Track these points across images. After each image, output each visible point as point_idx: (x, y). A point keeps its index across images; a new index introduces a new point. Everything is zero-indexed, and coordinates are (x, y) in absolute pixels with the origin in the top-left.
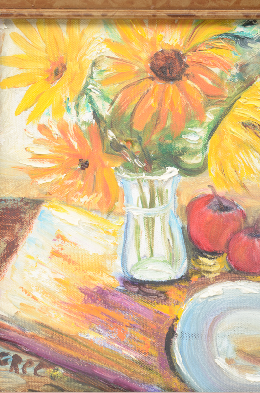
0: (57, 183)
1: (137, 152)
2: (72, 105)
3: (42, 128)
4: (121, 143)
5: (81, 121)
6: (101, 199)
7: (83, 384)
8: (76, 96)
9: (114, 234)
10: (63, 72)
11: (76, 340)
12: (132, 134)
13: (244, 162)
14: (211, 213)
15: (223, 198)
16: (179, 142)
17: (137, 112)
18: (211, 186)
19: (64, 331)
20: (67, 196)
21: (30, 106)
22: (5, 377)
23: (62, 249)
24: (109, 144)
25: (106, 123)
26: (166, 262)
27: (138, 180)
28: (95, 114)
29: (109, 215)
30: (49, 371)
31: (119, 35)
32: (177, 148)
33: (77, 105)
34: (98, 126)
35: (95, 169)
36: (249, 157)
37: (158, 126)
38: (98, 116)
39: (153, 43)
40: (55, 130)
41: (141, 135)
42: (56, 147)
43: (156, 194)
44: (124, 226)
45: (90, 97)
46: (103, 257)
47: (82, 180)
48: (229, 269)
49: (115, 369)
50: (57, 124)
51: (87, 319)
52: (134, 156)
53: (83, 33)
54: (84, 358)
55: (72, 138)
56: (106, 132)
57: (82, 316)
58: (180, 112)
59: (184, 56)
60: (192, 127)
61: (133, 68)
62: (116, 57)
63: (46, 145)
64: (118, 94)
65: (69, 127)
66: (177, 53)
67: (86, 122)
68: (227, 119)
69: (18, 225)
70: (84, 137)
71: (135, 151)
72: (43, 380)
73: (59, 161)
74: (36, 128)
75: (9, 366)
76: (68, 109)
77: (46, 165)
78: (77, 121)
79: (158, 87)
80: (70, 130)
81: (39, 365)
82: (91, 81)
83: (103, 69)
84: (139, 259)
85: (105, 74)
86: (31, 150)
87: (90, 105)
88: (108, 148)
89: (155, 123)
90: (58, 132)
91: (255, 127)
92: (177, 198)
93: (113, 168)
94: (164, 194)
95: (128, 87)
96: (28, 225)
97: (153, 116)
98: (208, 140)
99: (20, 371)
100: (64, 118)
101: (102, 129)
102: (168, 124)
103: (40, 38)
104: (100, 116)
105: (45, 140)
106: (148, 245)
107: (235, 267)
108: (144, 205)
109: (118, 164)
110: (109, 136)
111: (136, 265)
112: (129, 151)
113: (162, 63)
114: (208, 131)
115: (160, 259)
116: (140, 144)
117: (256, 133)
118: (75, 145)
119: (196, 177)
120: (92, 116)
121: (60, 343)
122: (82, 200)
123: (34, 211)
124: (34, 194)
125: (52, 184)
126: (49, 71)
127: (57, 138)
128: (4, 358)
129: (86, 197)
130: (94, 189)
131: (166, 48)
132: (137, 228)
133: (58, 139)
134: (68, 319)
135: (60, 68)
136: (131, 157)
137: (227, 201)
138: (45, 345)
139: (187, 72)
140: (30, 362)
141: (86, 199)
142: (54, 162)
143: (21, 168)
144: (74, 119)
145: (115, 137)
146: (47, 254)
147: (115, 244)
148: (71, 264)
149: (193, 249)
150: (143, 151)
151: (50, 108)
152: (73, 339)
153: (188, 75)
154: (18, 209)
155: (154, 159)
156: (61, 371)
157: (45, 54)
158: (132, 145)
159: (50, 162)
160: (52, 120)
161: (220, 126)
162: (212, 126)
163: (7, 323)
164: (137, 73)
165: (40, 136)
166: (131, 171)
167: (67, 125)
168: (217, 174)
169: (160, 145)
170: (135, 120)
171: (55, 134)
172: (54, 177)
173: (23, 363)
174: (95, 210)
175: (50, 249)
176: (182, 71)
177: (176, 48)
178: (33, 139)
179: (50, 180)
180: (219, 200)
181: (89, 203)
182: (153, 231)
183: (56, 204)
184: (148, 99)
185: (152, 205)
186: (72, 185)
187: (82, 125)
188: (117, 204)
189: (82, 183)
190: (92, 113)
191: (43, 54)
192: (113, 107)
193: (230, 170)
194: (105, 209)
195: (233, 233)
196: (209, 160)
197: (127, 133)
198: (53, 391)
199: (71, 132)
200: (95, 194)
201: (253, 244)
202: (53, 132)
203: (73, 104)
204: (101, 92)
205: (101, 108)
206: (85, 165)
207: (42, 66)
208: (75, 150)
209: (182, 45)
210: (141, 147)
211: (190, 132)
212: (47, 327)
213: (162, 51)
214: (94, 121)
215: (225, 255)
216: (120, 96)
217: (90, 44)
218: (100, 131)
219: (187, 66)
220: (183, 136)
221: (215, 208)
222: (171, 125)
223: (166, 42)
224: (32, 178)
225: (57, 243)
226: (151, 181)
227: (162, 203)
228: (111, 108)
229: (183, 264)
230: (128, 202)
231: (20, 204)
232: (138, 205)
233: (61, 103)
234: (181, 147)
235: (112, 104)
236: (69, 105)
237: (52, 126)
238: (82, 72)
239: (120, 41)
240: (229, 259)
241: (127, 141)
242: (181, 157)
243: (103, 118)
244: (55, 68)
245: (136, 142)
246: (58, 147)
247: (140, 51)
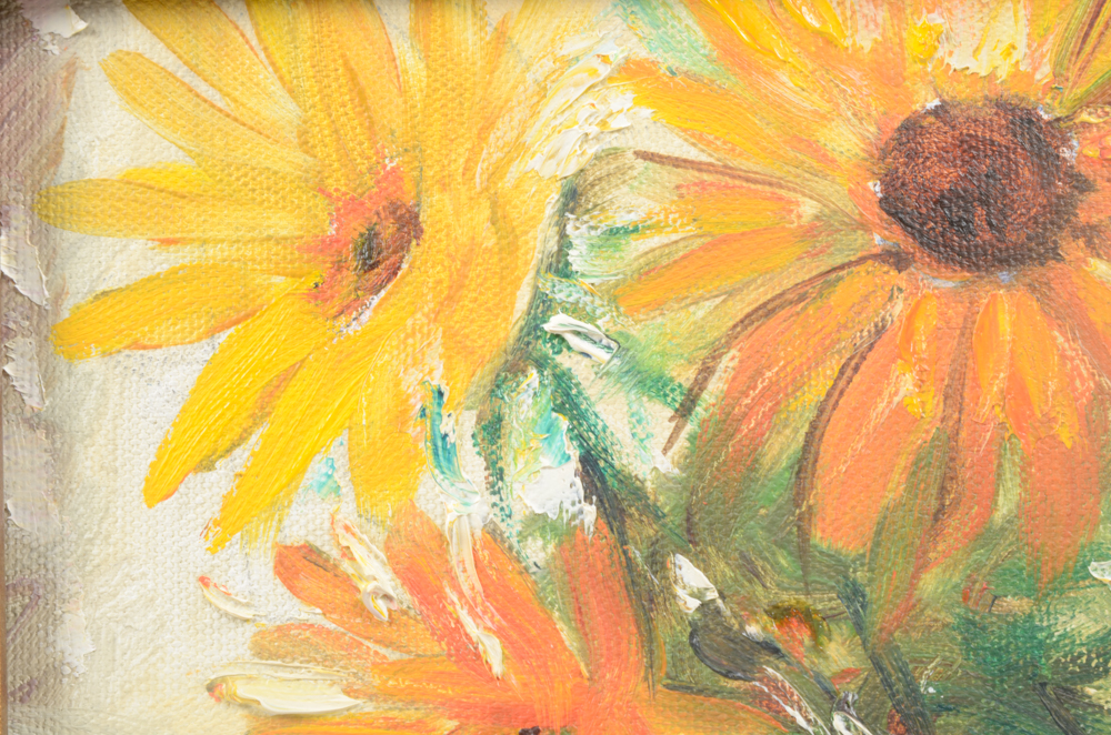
1: (846, 674)
2: (461, 425)
3: (300, 565)
4: (753, 629)
5: (517, 517)
8: (484, 375)
10: (401, 247)
12: (806, 573)
16: (1073, 604)
17: (826, 450)
21: (225, 443)
24: (685, 639)
25: (657, 516)
28: (593, 468)
31: (700, 35)
32: (1063, 636)
33: (492, 429)
34: (612, 537)
37: (953, 524)
38: (611, 481)
39: (887, 71)
40: (375, 574)
41: (861, 576)
42: (381, 666)
45: (563, 381)
50: (382, 538)
52: (831, 695)
53: (502, 37)
55: (472, 612)
56: (664, 567)
58: (1066, 435)
59: (1059, 130)
61: (787, 206)
62: (692, 154)
63: (328, 661)
64: (716, 356)
65: (453, 550)
66: (1022, 120)
67: (544, 516)
70: (542, 601)
71: (835, 668)
74: (264, 566)
76: (443, 450)
78: (495, 516)
79: (931, 307)
80: (458, 571)
82: (562, 292)
83: (622, 219)
85: (637, 247)
86: (243, 690)
87: (563, 423)
88: (677, 662)
89: (934, 504)
90: (387, 581)
95: (766, 311)
97: (918, 466)
100: (421, 505)
101: (638, 555)
102: (1006, 505)
103: (266, 76)
104: (625, 479)
105: (320, 631)
110: (679, 591)
112: (798, 672)
113: (944, 176)
116: (859, 627)
118: (494, 652)
120: (578, 481)
126: (325, 245)
127: (386, 616)
131: (961, 92)
133: (391, 622)
135: (388, 230)
136: (811, 701)
139: (1082, 217)
144: (480, 507)
145: (712, 595)
150: (878, 667)
151: (338, 451)
153: (1090, 234)
155: (942, 708)
157: (300, 158)
158: (815, 634)
160: (352, 520)
164: (809, 232)
165: (292, 609)
167: (440, 537)
169: (972, 629)
170: (823, 492)
171: (377, 593)
176: (1058, 213)
177: (1011, 92)
178: (250, 629)
184: (884, 373)
187: (522, 537)
190: (574, 464)
191: (287, 159)
192: (690, 427)
197: (781, 571)
199: (462, 578)
202: (362, 586)
203: (469, 421)
204: (620, 345)
205: (628, 439)
207: (284, 224)
208: (492, 679)
209: (1044, 73)
210: (864, 643)
213: (935, 112)
214: (590, 512)
216: (728, 362)
217: (542, 92)
218: (630, 564)
219: (1082, 185)
220: (1095, 569)
222: (1023, 511)
223: (956, 63)
228: (684, 434)
233: (401, 419)
234: (1085, 633)
235: (684, 411)
236: (445, 426)
237: (358, 551)
238: (510, 244)
239: (706, 70)
241: (781, 614)
242: (1091, 691)
243: (638, 493)
244: (357, 227)
245: (832, 617)
246: (398, 669)
247: (824, 118)
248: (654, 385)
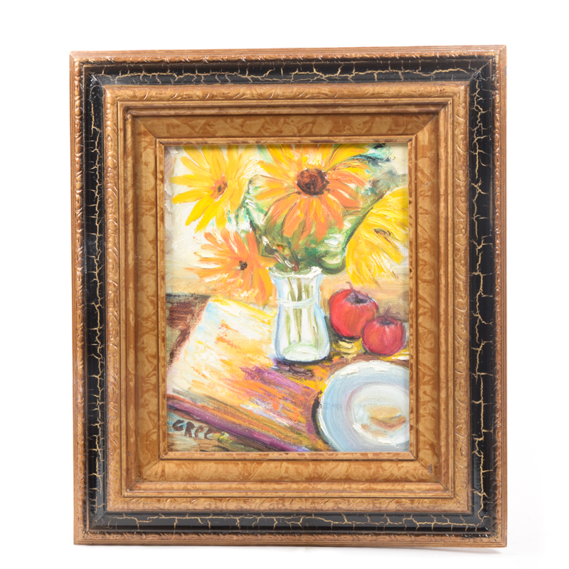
0: (221, 281)
2: (232, 216)
3: (208, 236)
4: (274, 248)
5: (240, 230)
6: (257, 294)
7: (245, 445)
8: (236, 208)
9: (269, 323)
10: (224, 188)
11: (238, 410)
12: (282, 240)
13: (376, 262)
14: (349, 304)
15: (359, 292)
16: (322, 246)
17: (286, 222)
18: (349, 283)
19: (228, 403)
20: (229, 292)
21: (197, 217)
22: (181, 440)
23: (226, 336)
24: (264, 249)
25: (260, 230)
26: (311, 345)
27: (288, 278)
28: (252, 223)
29: (264, 307)
30: (217, 435)
31: (271, 157)
32: (320, 251)
33: (237, 216)
34: (254, 233)
35: (252, 269)
36: (380, 258)
37: (305, 234)
38: (254, 225)
39: (299, 164)
40: (219, 238)
41: (290, 240)
42: (220, 251)
43: (303, 290)
44: (277, 317)
45: (248, 210)
46: (260, 342)
47: (242, 278)
48: (364, 351)
49: (271, 434)
50: (220, 232)
51: (247, 393)
52: (285, 258)
53: (241, 156)
54: (246, 424)
55: (233, 243)
56: (261, 238)
57: (243, 391)
58: (323, 221)
59: (325, 174)
60: (332, 233)
61: (283, 184)
62: (269, 176)
63: (212, 250)
64: (271, 207)
65: (231, 234)
66: (319, 172)
67: (244, 230)
68: (361, 226)
69: (189, 316)
70: (243, 242)
71: (286, 254)
72: (212, 442)
73: (222, 263)
74: (203, 235)
75: (184, 431)
76: (230, 220)
77: (212, 266)
78: (237, 230)
79: (304, 201)
80: (231, 237)
81: (208, 430)
82: (248, 196)
83: (257, 186)
84: (290, 343)
85: (260, 190)
86: (199, 254)
87: (248, 216)
88: (263, 252)
89: (302, 230)
91: (385, 232)
92: (321, 293)
93: (267, 268)
94: (310, 289)
95: (278, 200)
96: (198, 316)
97: (300, 225)
98: (346, 244)
99: (193, 435)
100: (226, 227)
101: (258, 236)
102: (313, 231)
103: (205, 161)
104: (256, 225)
105: (211, 245)
106: (297, 332)
107: (369, 349)
108: (293, 299)
109: (272, 265)
110: (263, 242)
111: (287, 348)
112: (280, 254)
113: (307, 180)
114: (346, 237)
115: (307, 344)
116: (290, 248)
117: (386, 238)
118: (236, 250)
119: (336, 275)
120: (249, 225)
121: (226, 413)
122: (242, 295)
123: (203, 305)
124: (202, 290)
125: (217, 282)
126: (213, 188)
128: (180, 425)
129: (245, 292)
130: (252, 286)
131: (311, 168)
132: (288, 318)
133: (221, 244)
134: (232, 393)
135: (223, 186)
136: (282, 259)
137: (363, 295)
138: (213, 414)
139: (328, 188)
140: (201, 428)
141: (245, 294)
142: (218, 264)
143: (191, 269)
144: (235, 228)
145: (268, 242)
146: (214, 340)
147: (270, 331)
148: (234, 348)
149: (334, 335)
150: (292, 254)
151: (214, 219)
152: (236, 409)
153: (328, 190)
154: (189, 303)
155: (301, 260)
156: (226, 435)
157: (210, 174)
158: (283, 249)
159: (215, 264)
160: (216, 229)
161: (356, 232)
162: (349, 232)
163: (182, 397)
164: (286, 188)
165: (207, 242)
166: (282, 270)
167: (229, 232)
168: (354, 273)
169: (306, 249)
170: (285, 228)
171: (219, 240)
172: (219, 277)
173: (195, 429)
174: (252, 303)
175: (216, 336)
176: (324, 187)
177: (318, 168)
178: (200, 245)
179: (215, 279)
180: (355, 295)
181: (248, 297)
182: (301, 320)
183: (221, 298)
184: (296, 211)
185: (300, 298)
186: (233, 282)
187: (241, 233)
188: (271, 298)
189: (242, 281)
190: (249, 222)
191: (207, 174)
192: (266, 217)
193: (364, 268)
194: (261, 302)
195: (367, 321)
196: (346, 260)
197: (279, 239)
198: (221, 451)
199: (232, 239)
200: (252, 290)
201: (384, 330)
202: (217, 239)
203: (234, 215)
204: (257, 205)
205: (257, 219)
206: (244, 266)
207: (207, 184)
208: (235, 253)
209: (323, 165)
210: (290, 250)
211: (331, 238)
212: (214, 399)
213: (307, 170)
214: (251, 229)
215: (361, 339)
216: (272, 208)
217: (246, 165)
218: (256, 237)
219: (328, 182)
220: (325, 241)
221: (352, 301)
222: (315, 232)
223: (310, 163)
224: (201, 277)
225: (222, 330)
226: (299, 279)
227: (308, 297)
229: (326, 347)
230: (280, 296)
231: (191, 299)
232: (288, 299)
233: (223, 214)
234: (323, 250)
235: (266, 215)
236: (230, 216)
237: (217, 234)
238: (241, 189)
239: (272, 163)
240: (365, 343)
241: (278, 246)
242: (323, 259)
243: (258, 227)
244: (218, 186)
245: (286, 246)
246: (222, 251)
247: (289, 171)
248: (261, 211)
